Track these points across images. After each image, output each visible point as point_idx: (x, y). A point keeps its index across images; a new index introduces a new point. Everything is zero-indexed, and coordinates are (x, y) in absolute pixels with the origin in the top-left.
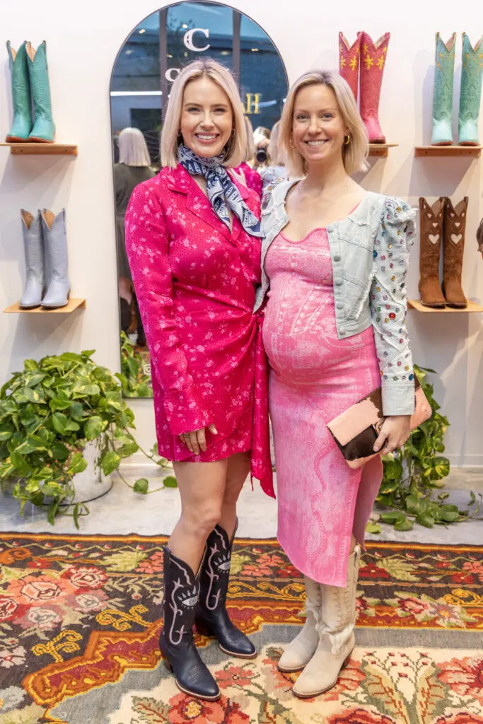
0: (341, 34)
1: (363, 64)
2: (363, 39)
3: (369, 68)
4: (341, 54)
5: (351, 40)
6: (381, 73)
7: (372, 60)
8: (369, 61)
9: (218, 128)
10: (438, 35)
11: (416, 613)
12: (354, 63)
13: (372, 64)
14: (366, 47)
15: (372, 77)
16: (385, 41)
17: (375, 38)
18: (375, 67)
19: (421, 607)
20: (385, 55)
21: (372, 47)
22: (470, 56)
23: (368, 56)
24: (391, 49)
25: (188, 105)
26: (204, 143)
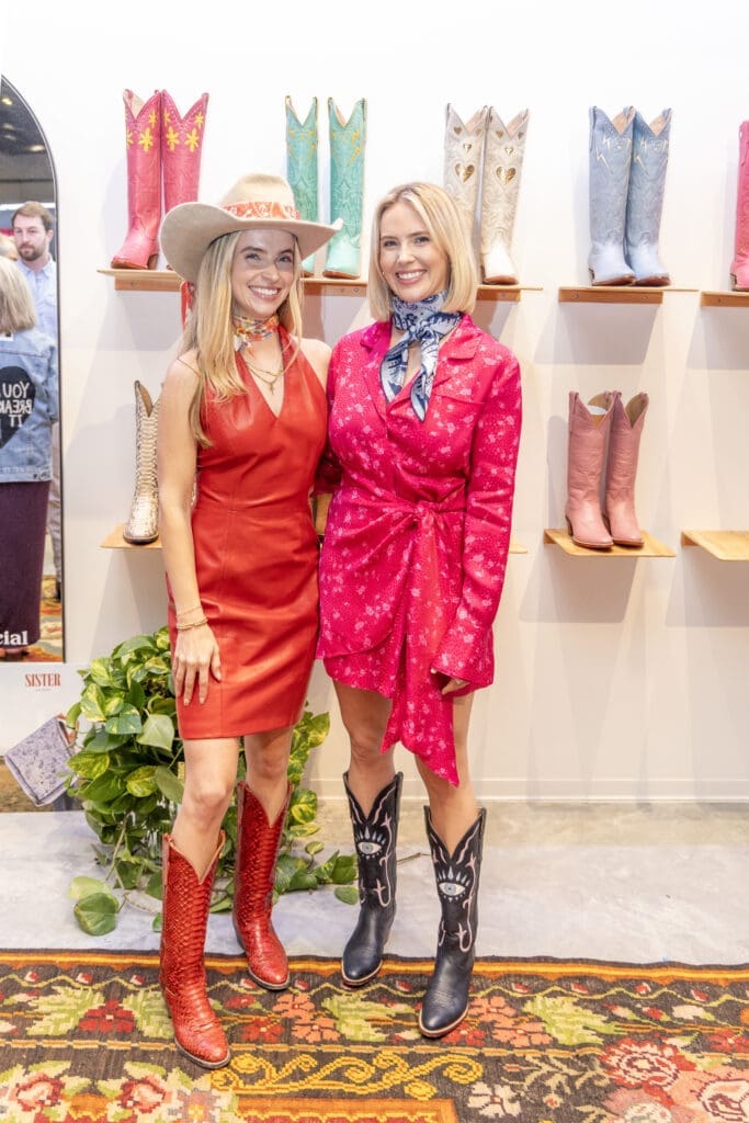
0: (126, 93)
1: (163, 142)
3: (172, 148)
4: (128, 124)
7: (177, 135)
8: (172, 137)
10: (288, 101)
11: (143, 1111)
12: (146, 139)
13: (177, 142)
14: (166, 115)
15: (179, 163)
18: (182, 147)
19: (158, 1097)
20: (197, 129)
21: (176, 115)
23: (170, 129)
25: (385, 237)
26: (406, 284)
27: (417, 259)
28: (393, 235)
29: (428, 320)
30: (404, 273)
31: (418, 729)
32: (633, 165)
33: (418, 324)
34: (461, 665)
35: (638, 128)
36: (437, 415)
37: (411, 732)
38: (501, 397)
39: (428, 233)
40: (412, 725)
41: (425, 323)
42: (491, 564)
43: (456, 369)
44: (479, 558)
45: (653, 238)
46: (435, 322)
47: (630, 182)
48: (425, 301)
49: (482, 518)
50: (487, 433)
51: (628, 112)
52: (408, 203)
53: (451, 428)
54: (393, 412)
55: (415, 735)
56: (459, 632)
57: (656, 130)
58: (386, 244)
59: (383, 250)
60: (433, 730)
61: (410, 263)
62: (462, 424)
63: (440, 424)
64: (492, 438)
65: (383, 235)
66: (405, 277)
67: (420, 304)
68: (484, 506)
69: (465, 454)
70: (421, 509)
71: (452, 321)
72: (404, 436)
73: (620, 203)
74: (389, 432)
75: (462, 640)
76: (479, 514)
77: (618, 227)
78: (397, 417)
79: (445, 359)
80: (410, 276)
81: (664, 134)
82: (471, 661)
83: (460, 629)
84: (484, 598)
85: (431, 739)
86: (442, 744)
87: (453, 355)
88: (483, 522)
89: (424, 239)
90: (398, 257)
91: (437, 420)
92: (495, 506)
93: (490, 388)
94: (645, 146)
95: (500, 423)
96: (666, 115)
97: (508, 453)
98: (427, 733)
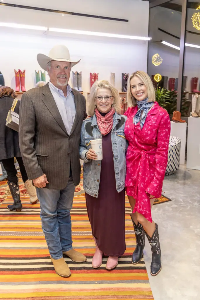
0: (15, 70)
1: (20, 76)
2: (20, 71)
4: (15, 74)
5: (17, 71)
6: (24, 78)
7: (22, 75)
9: (142, 90)
10: (35, 70)
12: (18, 76)
15: (22, 78)
16: (24, 71)
17: (22, 71)
18: (23, 77)
20: (25, 74)
21: (21, 72)
22: (43, 75)
24: (26, 73)
25: (132, 86)
26: (139, 96)
27: (141, 90)
28: (134, 85)
29: (145, 105)
30: (138, 94)
31: (140, 207)
32: (78, 78)
33: (142, 106)
34: (152, 191)
35: (78, 74)
36: (146, 129)
37: (138, 208)
38: (164, 124)
39: (143, 83)
40: (139, 206)
41: (144, 106)
42: (161, 167)
43: (153, 117)
44: (159, 165)
45: (81, 86)
46: (147, 105)
47: (78, 80)
48: (143, 100)
49: (159, 155)
50: (161, 133)
51: (77, 72)
52: (137, 76)
53: (149, 132)
54: (135, 128)
55: (140, 209)
56: (153, 183)
57: (80, 74)
58: (133, 87)
59: (132, 89)
60: (145, 208)
61: (139, 91)
62: (153, 131)
63: (146, 132)
64: (162, 134)
65: (131, 85)
66: (139, 94)
67: (142, 101)
68: (160, 152)
69: (154, 138)
70: (142, 152)
71: (151, 104)
72: (138, 134)
73: (77, 82)
74: (135, 133)
75: (154, 185)
76: (159, 154)
77: (77, 85)
78: (137, 129)
79: (150, 115)
80: (140, 94)
81: (81, 74)
82: (155, 191)
83: (154, 182)
84: (159, 175)
85: (144, 210)
86: (148, 212)
87: (152, 113)
88: (160, 156)
89: (142, 85)
90: (136, 90)
91: (145, 131)
92: (163, 152)
93: (161, 121)
94: (79, 76)
95: (164, 131)
96: (81, 72)
97: (166, 139)
98: (143, 209)
